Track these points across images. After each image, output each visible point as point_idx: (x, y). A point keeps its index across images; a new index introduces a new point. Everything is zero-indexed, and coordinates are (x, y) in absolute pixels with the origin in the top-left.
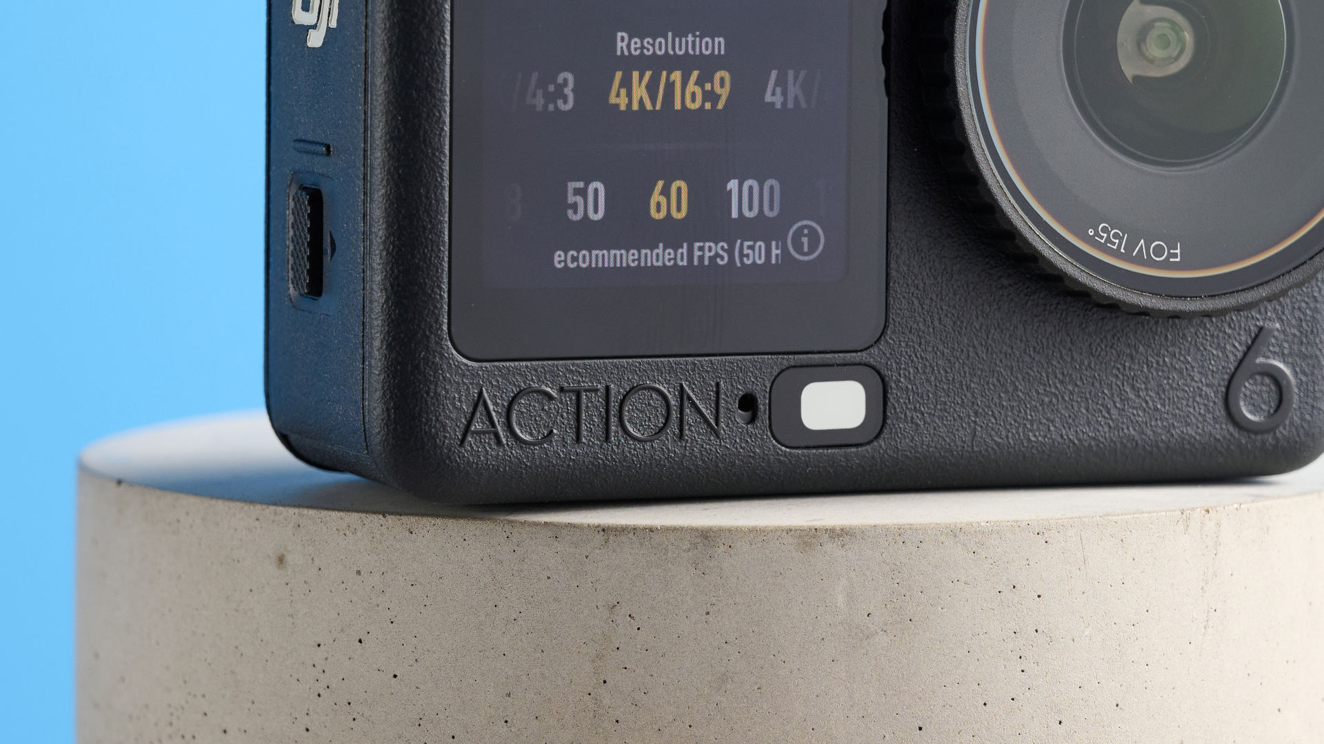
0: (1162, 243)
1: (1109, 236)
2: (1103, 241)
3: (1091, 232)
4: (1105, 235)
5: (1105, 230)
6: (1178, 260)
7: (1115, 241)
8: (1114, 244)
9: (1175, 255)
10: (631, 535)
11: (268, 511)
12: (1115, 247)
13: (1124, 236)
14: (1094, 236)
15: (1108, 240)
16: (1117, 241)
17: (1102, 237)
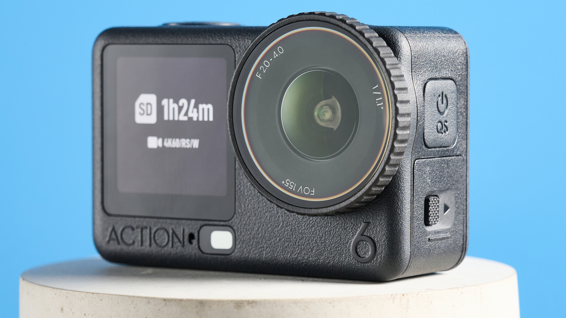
0: (308, 188)
1: (289, 184)
2: (287, 186)
3: (283, 182)
4: (288, 184)
5: (288, 182)
6: (313, 194)
7: (291, 186)
8: (291, 187)
9: (312, 193)
10: (174, 302)
11: (58, 291)
12: (291, 188)
13: (295, 184)
14: (284, 184)
15: (289, 186)
16: (292, 186)
17: (287, 184)
